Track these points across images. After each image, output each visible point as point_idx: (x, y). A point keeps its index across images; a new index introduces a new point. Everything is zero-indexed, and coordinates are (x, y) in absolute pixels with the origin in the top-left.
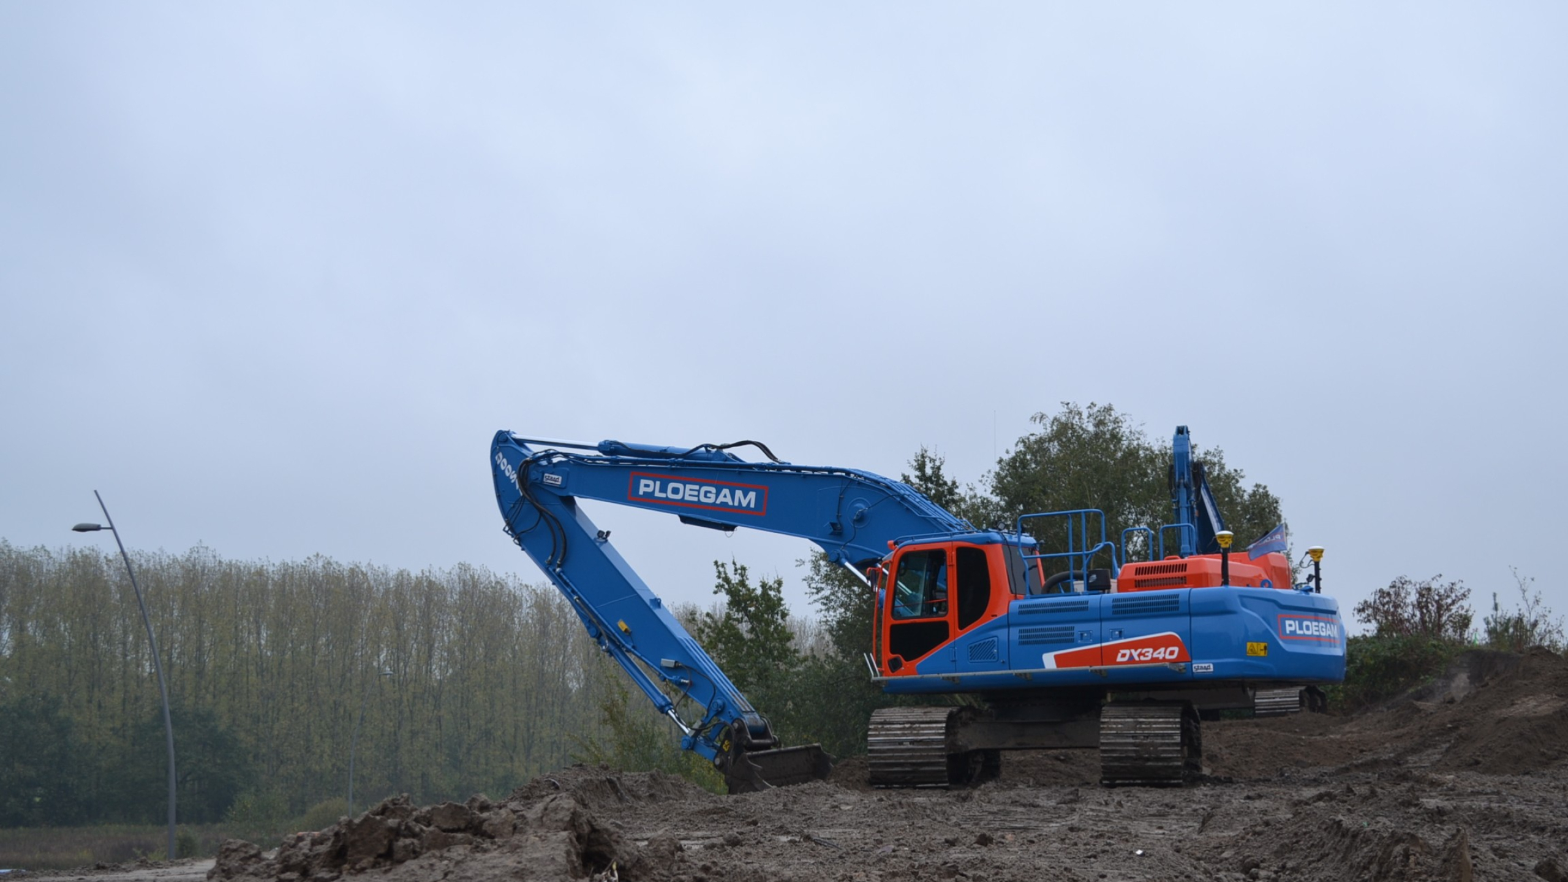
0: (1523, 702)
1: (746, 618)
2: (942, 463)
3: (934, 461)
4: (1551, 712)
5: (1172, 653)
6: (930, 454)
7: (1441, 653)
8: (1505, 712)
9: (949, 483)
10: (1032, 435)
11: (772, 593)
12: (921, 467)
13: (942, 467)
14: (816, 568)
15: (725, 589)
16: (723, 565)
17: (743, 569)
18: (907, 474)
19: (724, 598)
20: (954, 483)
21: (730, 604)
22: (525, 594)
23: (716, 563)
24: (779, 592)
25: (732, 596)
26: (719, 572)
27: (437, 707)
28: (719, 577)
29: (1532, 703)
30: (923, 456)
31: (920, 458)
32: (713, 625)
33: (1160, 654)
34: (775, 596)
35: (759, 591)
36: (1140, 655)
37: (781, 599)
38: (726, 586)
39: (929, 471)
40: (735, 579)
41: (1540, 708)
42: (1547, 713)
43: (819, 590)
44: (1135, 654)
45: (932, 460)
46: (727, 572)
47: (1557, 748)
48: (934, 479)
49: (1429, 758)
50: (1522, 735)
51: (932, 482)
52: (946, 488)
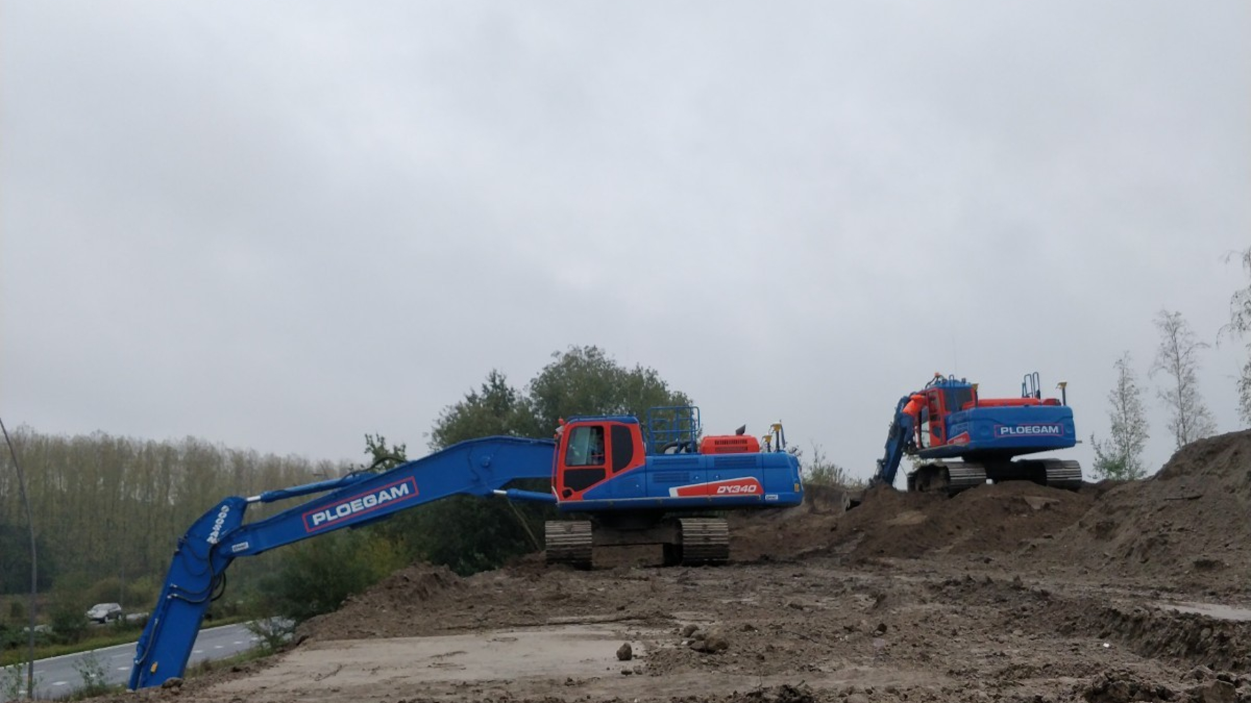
0: (901, 516)
1: (383, 467)
2: (505, 377)
3: (501, 376)
4: (920, 522)
5: (752, 489)
6: (499, 372)
8: (893, 522)
9: (510, 389)
10: (552, 364)
11: (400, 453)
12: (493, 380)
13: (505, 380)
15: (372, 451)
16: (370, 437)
17: (383, 439)
19: (371, 456)
20: (512, 389)
21: (374, 459)
22: (227, 454)
23: (366, 435)
25: (375, 455)
26: (368, 441)
27: (172, 520)
28: (368, 443)
29: (907, 517)
30: (494, 374)
31: (492, 374)
33: (745, 489)
35: (392, 451)
36: (732, 489)
38: (372, 449)
39: (498, 382)
40: (377, 444)
41: (913, 520)
44: (729, 489)
45: (499, 376)
46: (373, 440)
47: (926, 543)
48: (501, 387)
49: (848, 548)
50: (906, 535)
51: (499, 388)
52: (507, 392)
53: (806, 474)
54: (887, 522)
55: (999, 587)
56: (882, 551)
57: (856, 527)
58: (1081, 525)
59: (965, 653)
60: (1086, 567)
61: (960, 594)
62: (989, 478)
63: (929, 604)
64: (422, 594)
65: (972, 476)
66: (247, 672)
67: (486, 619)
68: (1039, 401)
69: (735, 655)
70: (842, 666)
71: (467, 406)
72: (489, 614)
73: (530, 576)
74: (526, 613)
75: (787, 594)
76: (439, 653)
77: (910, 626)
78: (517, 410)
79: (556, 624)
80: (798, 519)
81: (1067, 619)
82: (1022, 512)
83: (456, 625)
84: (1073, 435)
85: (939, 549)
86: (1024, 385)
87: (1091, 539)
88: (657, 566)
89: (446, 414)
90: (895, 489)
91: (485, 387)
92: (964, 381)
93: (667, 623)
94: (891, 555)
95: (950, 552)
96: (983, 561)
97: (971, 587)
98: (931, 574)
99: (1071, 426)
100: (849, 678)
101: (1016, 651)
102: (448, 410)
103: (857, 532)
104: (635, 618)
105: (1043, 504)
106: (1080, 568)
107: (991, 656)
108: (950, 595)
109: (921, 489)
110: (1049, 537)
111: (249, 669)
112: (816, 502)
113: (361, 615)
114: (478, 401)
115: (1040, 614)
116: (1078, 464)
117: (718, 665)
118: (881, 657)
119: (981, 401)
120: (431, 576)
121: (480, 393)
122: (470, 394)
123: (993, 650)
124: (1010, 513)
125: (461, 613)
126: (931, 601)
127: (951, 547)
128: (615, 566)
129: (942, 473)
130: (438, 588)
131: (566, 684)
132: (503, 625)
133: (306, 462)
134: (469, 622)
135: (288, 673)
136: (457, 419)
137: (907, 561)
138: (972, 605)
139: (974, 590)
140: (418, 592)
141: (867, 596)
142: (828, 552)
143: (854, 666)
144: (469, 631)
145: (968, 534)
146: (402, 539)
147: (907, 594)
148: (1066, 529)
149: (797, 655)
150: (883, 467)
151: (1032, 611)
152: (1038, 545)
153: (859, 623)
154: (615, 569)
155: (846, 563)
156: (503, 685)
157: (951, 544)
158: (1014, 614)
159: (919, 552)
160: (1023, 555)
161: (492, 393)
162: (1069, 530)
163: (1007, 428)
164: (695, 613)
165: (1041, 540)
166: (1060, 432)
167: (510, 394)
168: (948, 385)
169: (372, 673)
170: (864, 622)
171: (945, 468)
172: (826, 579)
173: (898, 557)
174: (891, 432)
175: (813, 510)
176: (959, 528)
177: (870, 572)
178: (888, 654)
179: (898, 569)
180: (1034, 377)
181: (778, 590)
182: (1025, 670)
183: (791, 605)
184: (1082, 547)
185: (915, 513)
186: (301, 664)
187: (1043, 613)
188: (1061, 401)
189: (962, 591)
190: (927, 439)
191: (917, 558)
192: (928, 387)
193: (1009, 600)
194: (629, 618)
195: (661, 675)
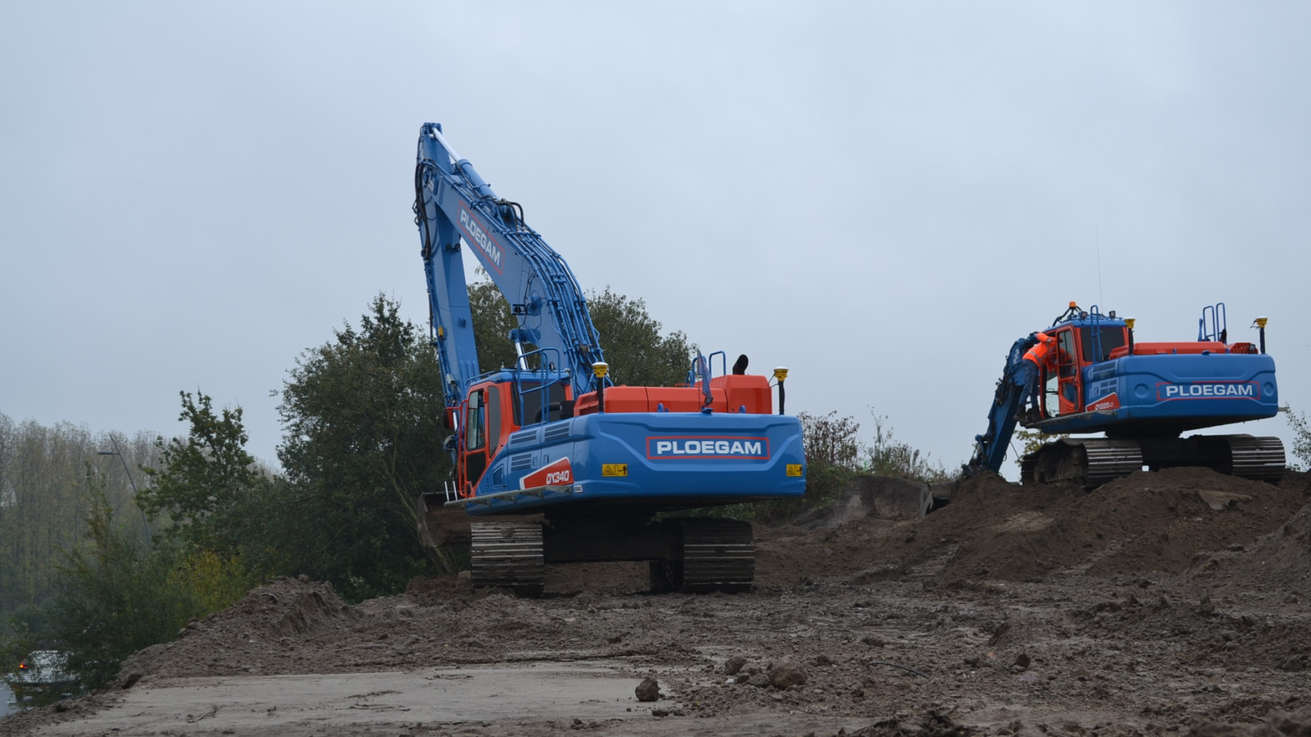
0: (1014, 519)
1: (208, 443)
2: (398, 307)
3: (392, 304)
4: (1043, 528)
6: (388, 298)
7: (837, 477)
8: (1001, 528)
9: (406, 325)
10: (477, 283)
11: (233, 421)
12: (380, 310)
13: (398, 310)
14: (288, 399)
15: (190, 417)
16: (188, 395)
17: (208, 398)
18: (366, 315)
19: (188, 424)
20: (409, 324)
21: (194, 431)
23: (182, 393)
24: (240, 420)
25: (195, 423)
26: (185, 401)
28: (184, 406)
29: (1023, 520)
30: (381, 300)
31: (378, 301)
32: (179, 449)
34: (236, 423)
35: (221, 419)
37: (241, 426)
38: (191, 414)
39: (386, 313)
40: (199, 407)
41: (1032, 524)
42: (1039, 528)
43: (290, 418)
44: (553, 477)
45: (389, 304)
46: (192, 401)
47: (1050, 559)
48: (391, 321)
49: (933, 568)
50: (1021, 548)
51: (389, 323)
52: (402, 329)
53: (864, 460)
54: (994, 528)
55: (1178, 614)
56: (985, 572)
57: (944, 537)
58: (1287, 531)
59: (1160, 688)
60: (1295, 593)
61: (1120, 623)
62: (1145, 464)
63: (1073, 637)
64: (297, 622)
65: (1120, 460)
66: (77, 712)
67: (412, 653)
68: (1225, 346)
69: (819, 691)
70: (981, 705)
71: (338, 348)
72: (414, 647)
73: (453, 604)
74: (470, 645)
75: (854, 627)
76: (357, 692)
77: (1061, 660)
78: (417, 357)
79: (519, 660)
80: (854, 526)
81: (1294, 651)
82: (1196, 514)
83: (367, 661)
84: (1275, 399)
85: (1070, 569)
86: (1202, 322)
87: (1301, 552)
88: (644, 594)
89: (305, 362)
90: (1003, 480)
91: (366, 320)
92: (1112, 315)
93: (693, 659)
94: (997, 578)
95: (1088, 572)
96: (1137, 585)
97: (1137, 613)
98: (1062, 603)
99: (1272, 385)
100: (995, 719)
101: (1236, 686)
102: (309, 355)
103: (948, 542)
104: (639, 653)
105: (1227, 501)
106: (1286, 594)
107: (1200, 692)
108: (1103, 624)
109: (1042, 479)
110: (1240, 549)
111: (81, 708)
112: (877, 501)
113: (220, 645)
114: (355, 341)
115: (1252, 645)
116: (1280, 443)
117: (798, 704)
118: (1036, 693)
119: (1138, 345)
120: (309, 596)
121: (358, 329)
122: (343, 330)
123: (1201, 684)
124: (1177, 515)
125: (371, 644)
126: (1076, 635)
127: (1088, 566)
128: (580, 592)
129: (1075, 455)
130: (320, 614)
131: (572, 727)
132: (438, 661)
133: (84, 435)
134: (387, 656)
135: (139, 715)
136: (323, 371)
137: (1024, 586)
138: (1138, 639)
139: (1141, 618)
140: (291, 619)
141: (976, 630)
142: (902, 574)
143: (1000, 705)
144: (388, 668)
145: (1114, 546)
146: (238, 554)
147: (1040, 623)
148: (1265, 538)
149: (911, 691)
150: (984, 446)
151: (1239, 642)
152: (1222, 560)
153: (985, 656)
154: (580, 596)
155: (929, 587)
156: (479, 728)
157: (1089, 561)
158: (1212, 646)
159: (1040, 573)
160: (1199, 576)
161: (377, 329)
162: (1269, 538)
163: (1176, 388)
164: (729, 647)
165: (1225, 554)
166: (1255, 395)
167: (406, 333)
168: (1088, 322)
169: (270, 715)
170: (990, 654)
171: (1081, 446)
172: (907, 609)
173: (1011, 580)
174: (998, 393)
175: (873, 514)
176: (1100, 536)
177: (970, 600)
178: (1047, 689)
179: (1010, 597)
180: (1218, 310)
181: (841, 622)
182: (1258, 706)
183: (866, 641)
184: (1289, 565)
185: (1035, 515)
186: (154, 705)
187: (1256, 644)
188: (1258, 347)
189: (1123, 619)
190: (1053, 405)
191: (1038, 582)
192: (1058, 324)
193: (1194, 632)
194: (630, 653)
195: (714, 715)
